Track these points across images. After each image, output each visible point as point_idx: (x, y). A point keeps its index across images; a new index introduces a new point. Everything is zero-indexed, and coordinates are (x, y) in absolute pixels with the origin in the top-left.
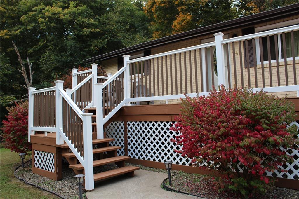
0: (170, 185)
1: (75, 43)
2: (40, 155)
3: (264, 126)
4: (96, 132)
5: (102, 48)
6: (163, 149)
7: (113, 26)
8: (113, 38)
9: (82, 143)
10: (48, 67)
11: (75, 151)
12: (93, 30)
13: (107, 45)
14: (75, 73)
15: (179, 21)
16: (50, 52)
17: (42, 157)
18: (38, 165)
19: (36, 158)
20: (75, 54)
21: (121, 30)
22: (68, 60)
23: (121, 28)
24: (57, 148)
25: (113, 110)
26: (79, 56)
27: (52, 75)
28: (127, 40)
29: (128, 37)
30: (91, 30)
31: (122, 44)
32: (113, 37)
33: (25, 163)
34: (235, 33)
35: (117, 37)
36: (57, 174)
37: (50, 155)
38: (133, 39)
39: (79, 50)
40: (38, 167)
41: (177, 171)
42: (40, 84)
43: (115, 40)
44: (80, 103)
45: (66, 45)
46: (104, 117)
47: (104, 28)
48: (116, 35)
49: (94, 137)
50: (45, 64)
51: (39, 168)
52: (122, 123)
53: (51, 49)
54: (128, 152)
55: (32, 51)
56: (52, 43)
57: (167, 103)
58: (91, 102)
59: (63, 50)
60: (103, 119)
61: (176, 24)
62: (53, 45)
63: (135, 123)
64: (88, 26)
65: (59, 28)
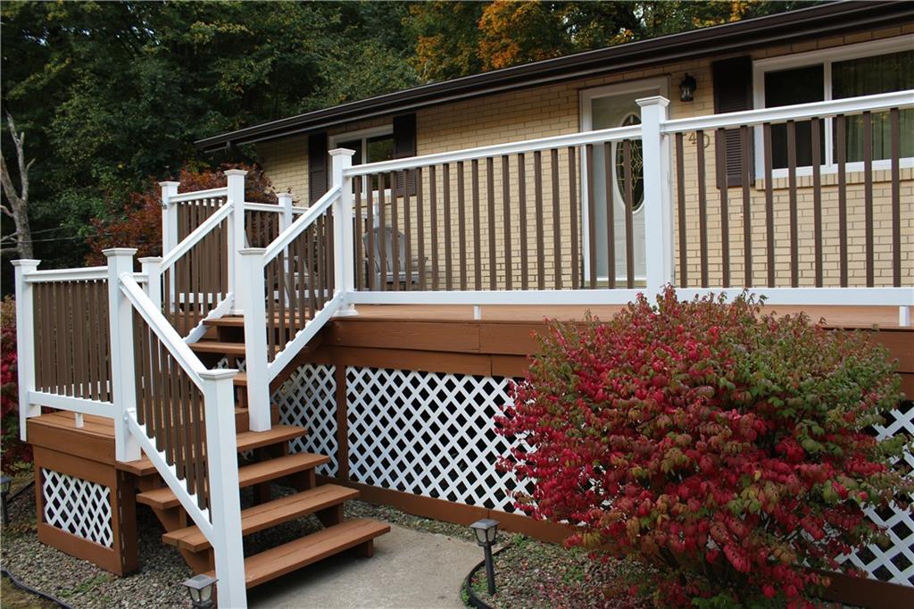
0: (492, 595)
1: (166, 68)
2: (61, 484)
3: (809, 444)
4: (246, 406)
5: (253, 86)
6: (462, 460)
7: (288, 16)
8: (290, 55)
9: (204, 453)
10: (78, 144)
11: (179, 488)
12: (224, 29)
13: (269, 75)
14: (171, 198)
15: (502, 8)
16: (85, 97)
17: (68, 493)
18: (57, 516)
19: (50, 496)
20: (169, 105)
21: (316, 29)
22: (144, 125)
23: (314, 23)
24: (119, 472)
25: (300, 333)
26: (181, 113)
27: (94, 171)
28: (336, 61)
29: (336, 51)
30: (218, 26)
31: (319, 74)
32: (291, 51)
33: (11, 501)
34: (690, 74)
35: (303, 52)
36: (122, 553)
37: (97, 490)
38: (352, 58)
39: (181, 92)
40: (57, 524)
41: (510, 532)
42: (53, 200)
43: (297, 61)
44: (191, 295)
45: (137, 76)
46: (271, 358)
47: (261, 20)
48: (299, 46)
49: (243, 424)
50: (70, 135)
51: (61, 527)
52: (329, 369)
53: (89, 89)
54: (350, 463)
55: (22, 92)
56: (91, 66)
57: (477, 316)
58: (228, 295)
59: (127, 89)
60: (270, 364)
61: (493, 17)
62: (92, 75)
63: (370, 374)
64: (209, 15)
65: (111, 17)
